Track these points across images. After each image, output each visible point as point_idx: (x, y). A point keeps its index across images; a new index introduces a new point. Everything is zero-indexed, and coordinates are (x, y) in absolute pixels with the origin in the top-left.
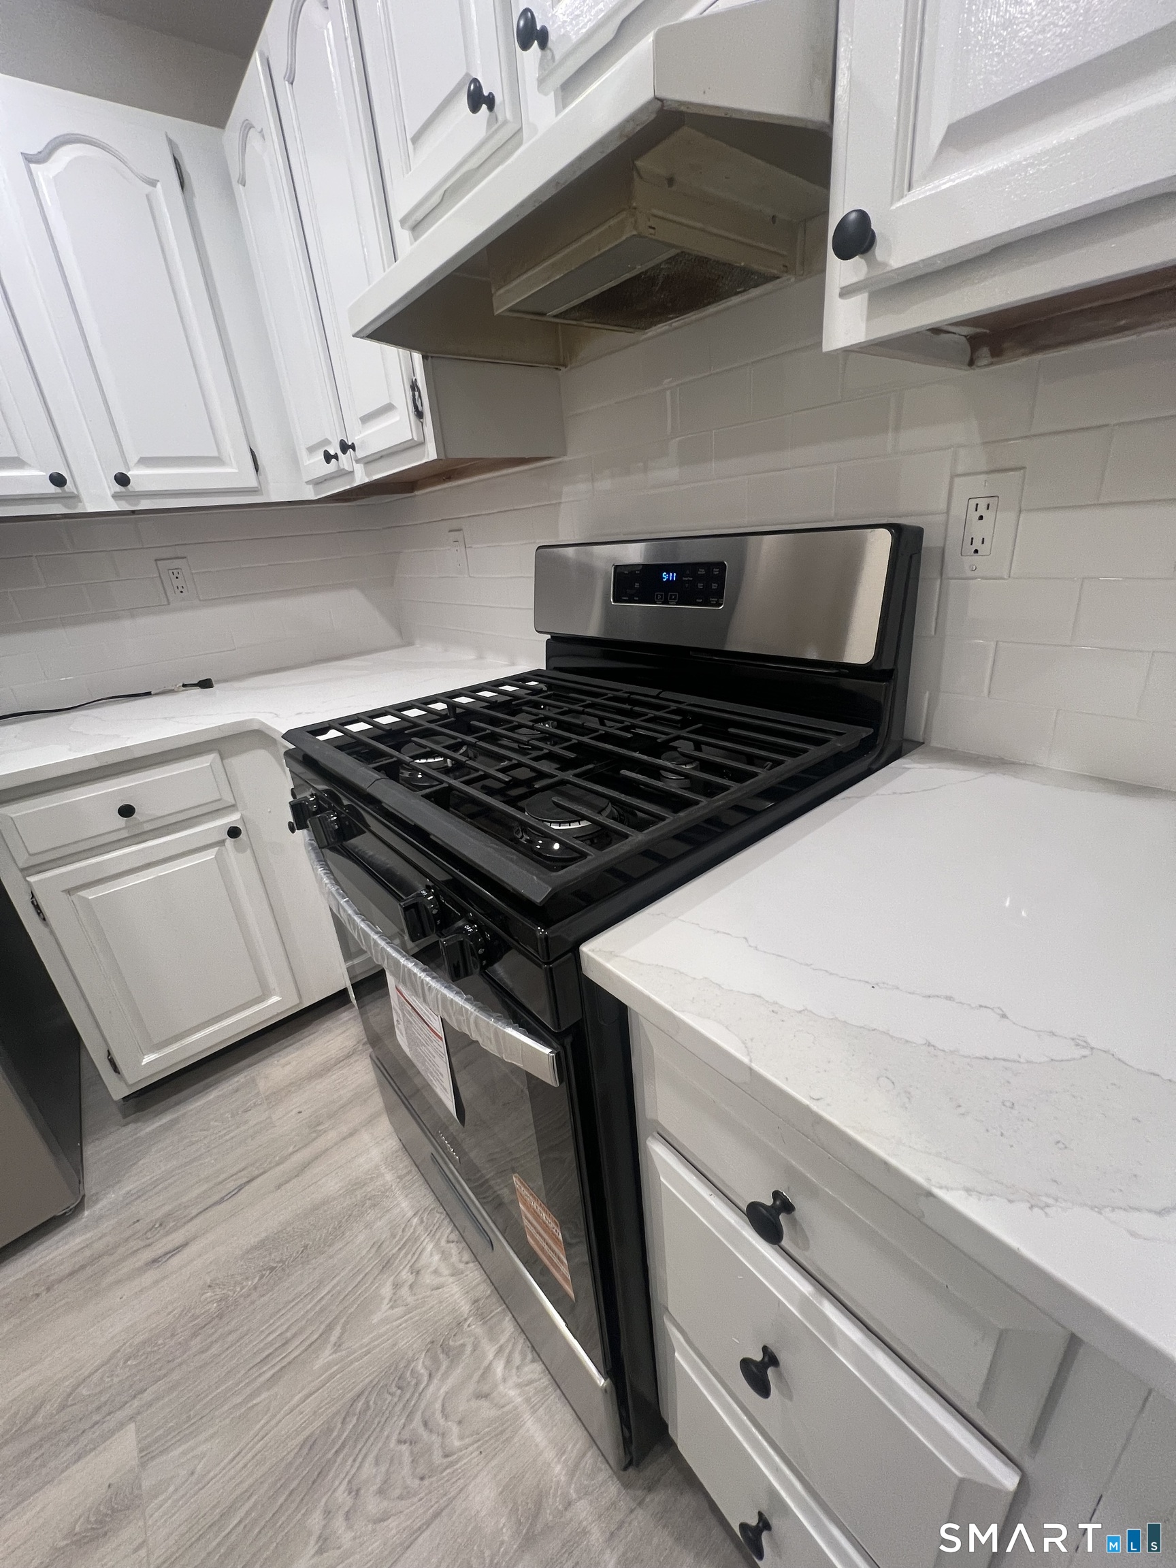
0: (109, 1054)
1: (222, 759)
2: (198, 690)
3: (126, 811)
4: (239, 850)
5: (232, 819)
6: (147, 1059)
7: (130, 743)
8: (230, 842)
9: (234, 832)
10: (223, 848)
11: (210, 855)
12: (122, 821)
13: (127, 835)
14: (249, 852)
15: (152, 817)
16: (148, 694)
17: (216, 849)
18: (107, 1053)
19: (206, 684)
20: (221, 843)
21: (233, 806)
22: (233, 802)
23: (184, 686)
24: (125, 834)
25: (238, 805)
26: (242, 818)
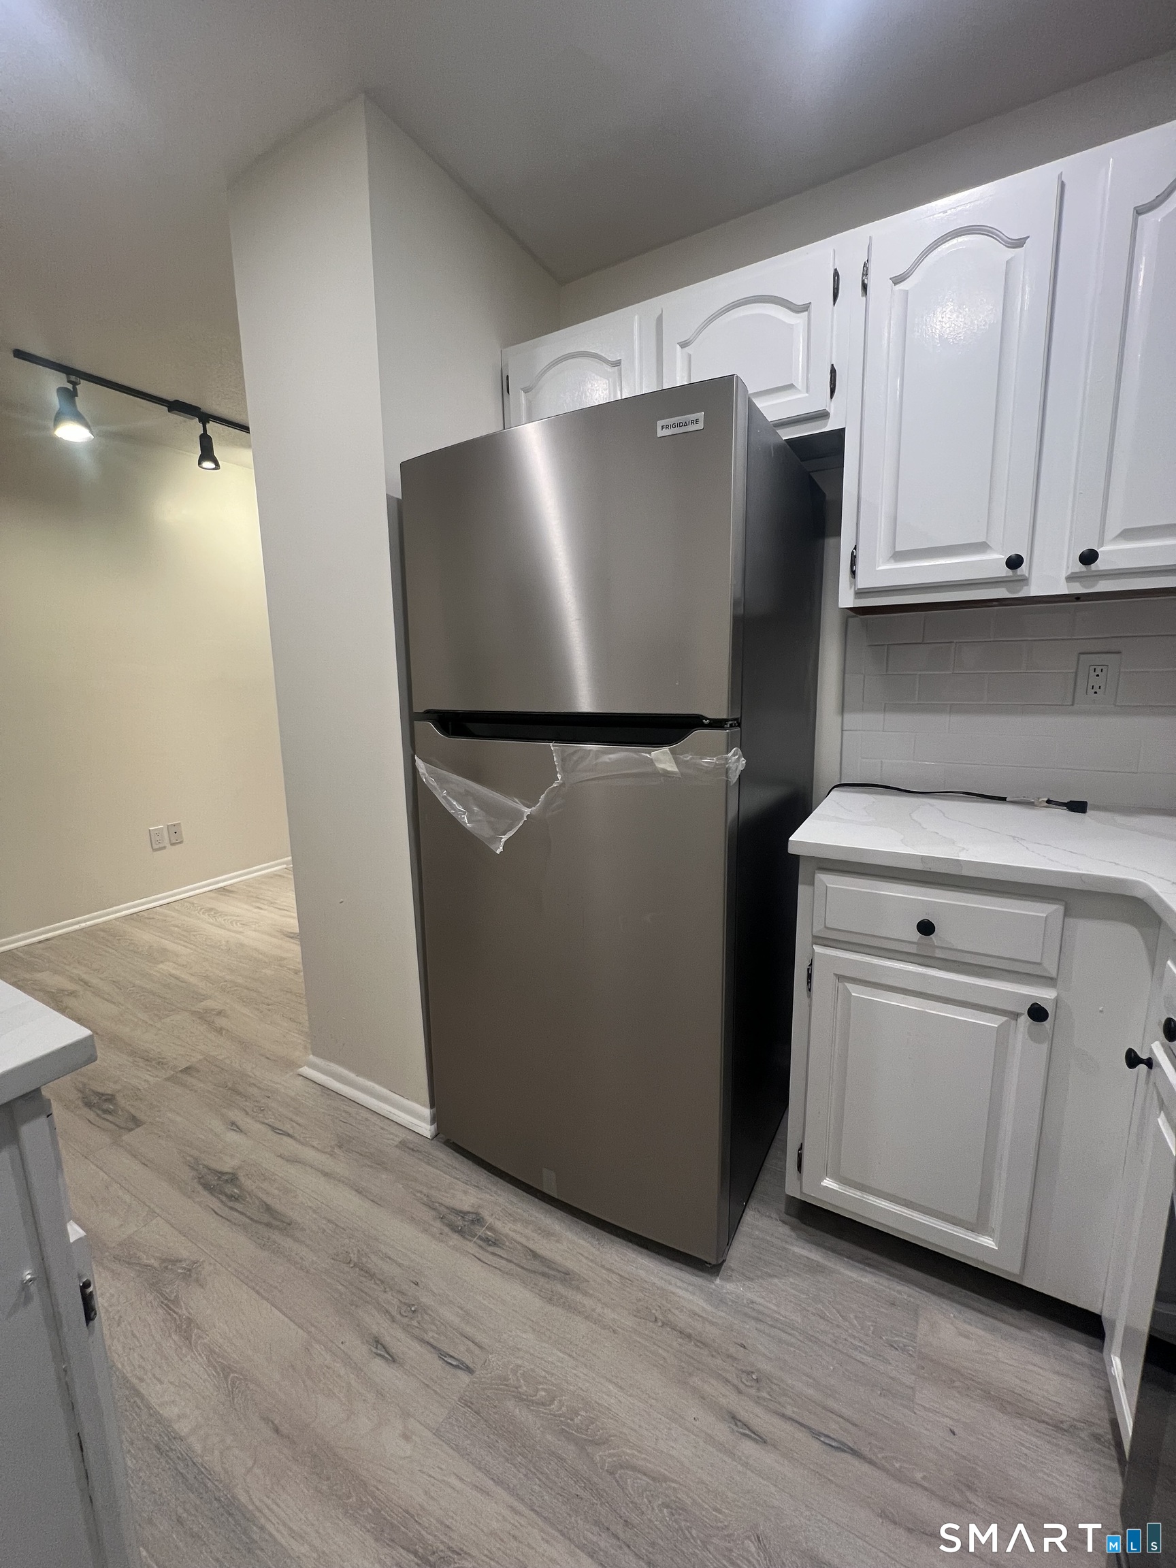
0: (801, 1149)
1: (1066, 914)
2: (1064, 812)
3: (926, 928)
4: (1033, 1036)
5: (1044, 995)
6: (828, 1183)
7: (963, 857)
8: (1025, 1020)
9: (1038, 1013)
10: (1013, 1022)
11: (993, 1022)
12: (916, 936)
13: (915, 952)
14: (1045, 1047)
15: (949, 946)
16: (1003, 799)
17: (1005, 1019)
18: (799, 1146)
19: (1078, 807)
20: (1016, 1016)
21: (1052, 979)
22: (1054, 974)
23: (1049, 802)
24: (913, 949)
25: (1059, 982)
26: (1057, 1001)
